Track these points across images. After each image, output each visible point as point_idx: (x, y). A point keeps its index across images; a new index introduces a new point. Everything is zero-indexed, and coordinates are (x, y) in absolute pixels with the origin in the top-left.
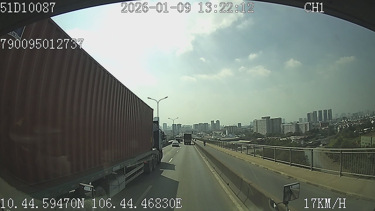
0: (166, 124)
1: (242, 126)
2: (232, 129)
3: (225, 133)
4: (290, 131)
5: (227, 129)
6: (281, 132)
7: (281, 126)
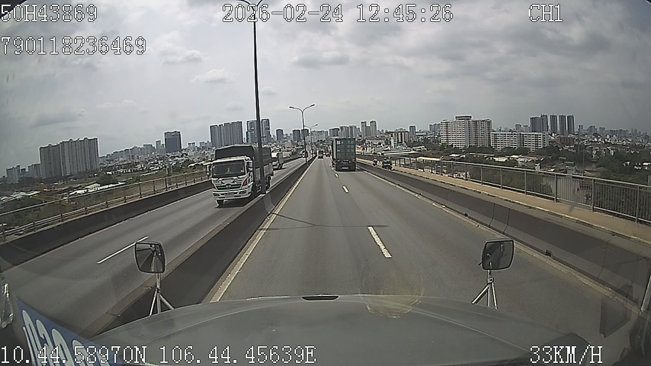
0: (282, 130)
1: (416, 132)
2: (400, 136)
3: (388, 143)
4: (507, 146)
5: (392, 136)
6: (492, 145)
7: (491, 135)
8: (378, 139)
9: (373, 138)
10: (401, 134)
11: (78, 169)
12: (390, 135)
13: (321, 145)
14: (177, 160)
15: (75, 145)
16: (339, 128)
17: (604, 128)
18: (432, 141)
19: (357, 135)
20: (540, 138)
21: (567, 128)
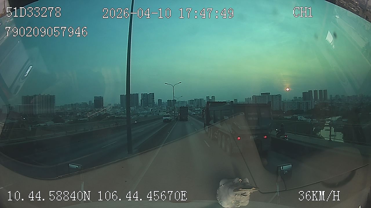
0: (161, 100)
4: (290, 109)
6: (281, 109)
7: (281, 103)
11: (43, 112)
15: (42, 98)
16: (194, 100)
17: (344, 95)
19: (204, 104)
20: (309, 103)
21: (323, 97)
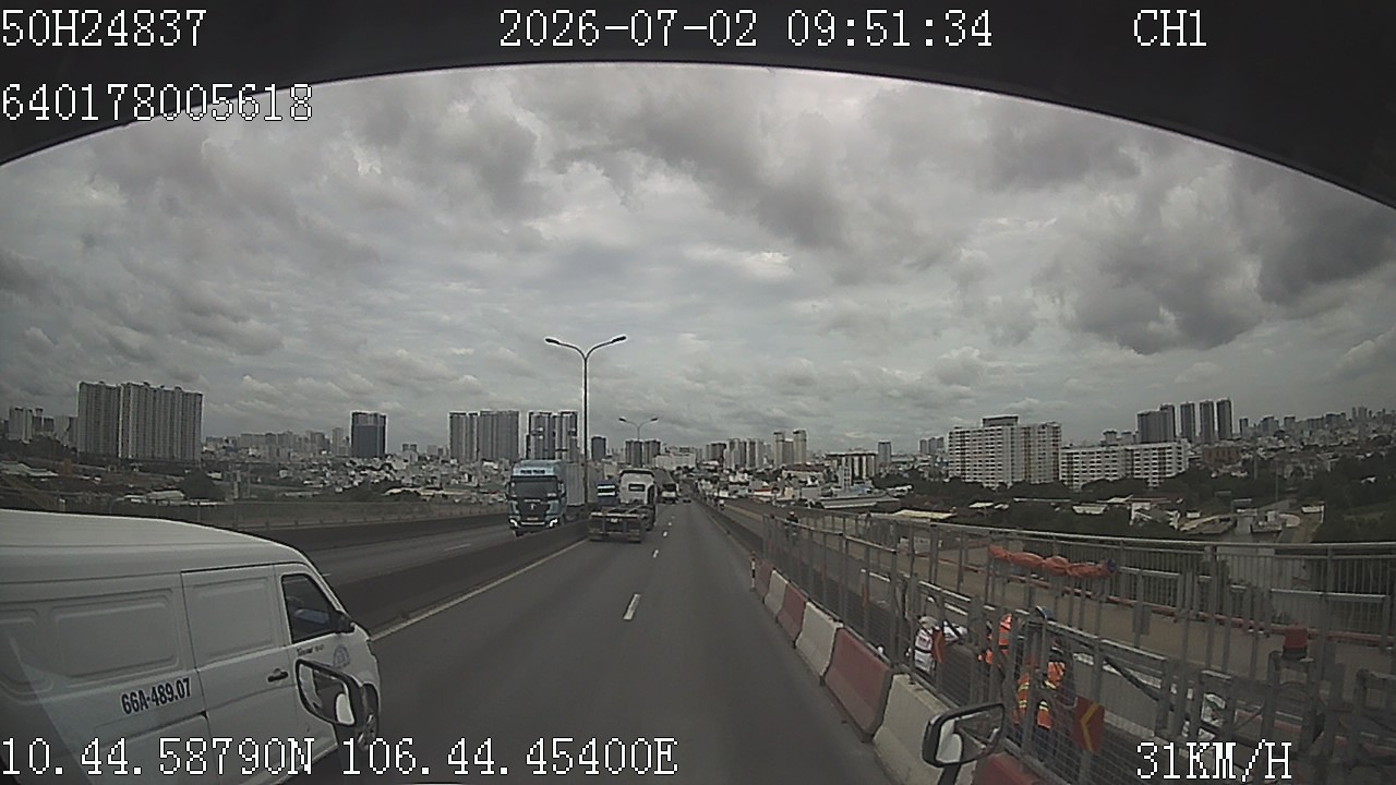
0: (605, 439)
1: (892, 456)
2: (856, 466)
3: (831, 478)
4: (1096, 479)
5: (840, 463)
6: (1061, 478)
7: (1060, 456)
8: (807, 468)
9: (798, 468)
10: (861, 461)
11: (153, 452)
12: (835, 462)
13: (685, 476)
14: (366, 475)
15: (155, 398)
16: (727, 443)
17: (1294, 418)
18: (926, 476)
19: (765, 459)
20: (1170, 453)
21: (1216, 428)
